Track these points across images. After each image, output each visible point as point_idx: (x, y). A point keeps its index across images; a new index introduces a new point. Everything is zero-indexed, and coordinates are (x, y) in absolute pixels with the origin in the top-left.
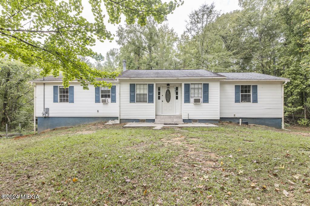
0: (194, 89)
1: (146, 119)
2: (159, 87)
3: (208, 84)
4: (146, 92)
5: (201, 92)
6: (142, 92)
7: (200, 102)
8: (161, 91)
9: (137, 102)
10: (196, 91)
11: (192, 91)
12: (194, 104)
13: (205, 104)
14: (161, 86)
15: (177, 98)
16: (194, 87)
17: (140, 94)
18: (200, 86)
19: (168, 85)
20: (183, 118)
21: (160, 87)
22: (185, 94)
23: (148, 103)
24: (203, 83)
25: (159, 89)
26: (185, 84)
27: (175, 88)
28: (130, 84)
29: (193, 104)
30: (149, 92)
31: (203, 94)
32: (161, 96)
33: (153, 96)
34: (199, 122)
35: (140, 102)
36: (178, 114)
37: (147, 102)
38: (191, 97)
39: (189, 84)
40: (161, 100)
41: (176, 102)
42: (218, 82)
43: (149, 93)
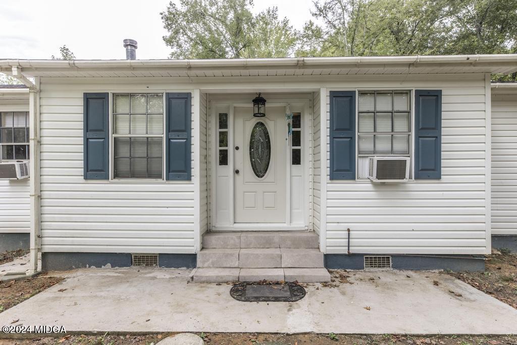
0: (375, 114)
1: (160, 254)
2: (220, 115)
3: (436, 96)
4: (159, 130)
5: (406, 128)
6: (140, 131)
7: (403, 177)
8: (230, 130)
9: (116, 175)
10: (384, 125)
11: (363, 126)
12: (375, 184)
13: (427, 186)
14: (228, 108)
15: (296, 158)
16: (372, 109)
17: (131, 142)
18: (401, 104)
19: (259, 100)
20: (324, 250)
21: (226, 115)
22: (333, 137)
23: (168, 179)
24: (413, 87)
25: (223, 123)
26: (334, 95)
27: (289, 117)
28: (85, 94)
29: (369, 186)
30: (169, 129)
31: (418, 137)
32: (230, 149)
33: (187, 146)
34: (394, 267)
35: (133, 174)
36: (300, 223)
37: (159, 176)
38: (359, 153)
39: (350, 96)
40: (229, 168)
41: (291, 176)
42: (482, 84)
43: (172, 135)
